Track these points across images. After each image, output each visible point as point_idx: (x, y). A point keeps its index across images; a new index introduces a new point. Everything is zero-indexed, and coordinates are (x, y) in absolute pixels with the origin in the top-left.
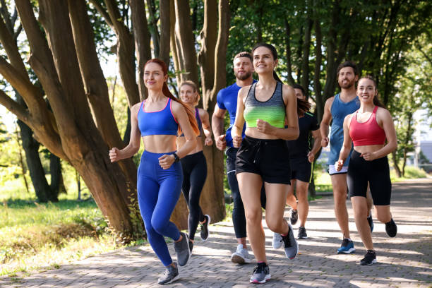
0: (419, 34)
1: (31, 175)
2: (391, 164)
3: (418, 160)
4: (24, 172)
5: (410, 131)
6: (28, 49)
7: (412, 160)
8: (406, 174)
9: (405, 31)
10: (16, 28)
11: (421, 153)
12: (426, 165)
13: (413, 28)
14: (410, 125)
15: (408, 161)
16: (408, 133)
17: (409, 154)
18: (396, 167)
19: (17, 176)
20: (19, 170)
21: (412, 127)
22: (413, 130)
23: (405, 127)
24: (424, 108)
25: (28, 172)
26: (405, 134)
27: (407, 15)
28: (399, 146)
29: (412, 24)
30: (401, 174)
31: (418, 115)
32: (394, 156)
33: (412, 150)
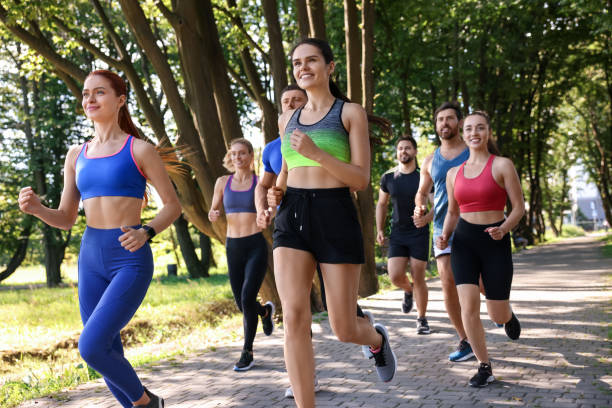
0: (569, 88)
1: (181, 250)
2: (548, 223)
3: (576, 218)
4: (175, 247)
5: (566, 189)
6: (174, 126)
7: (569, 218)
8: (564, 233)
9: (556, 86)
10: (162, 107)
11: (579, 211)
12: (584, 222)
13: (564, 83)
14: (565, 182)
15: (565, 220)
16: (563, 190)
17: (566, 212)
18: (553, 226)
19: (168, 251)
20: (170, 245)
21: (568, 184)
22: (569, 187)
23: (560, 184)
24: (579, 164)
25: (179, 247)
26: (561, 192)
27: (556, 69)
28: (554, 205)
29: (562, 79)
30: (558, 233)
31: (573, 171)
32: (550, 214)
33: (569, 207)
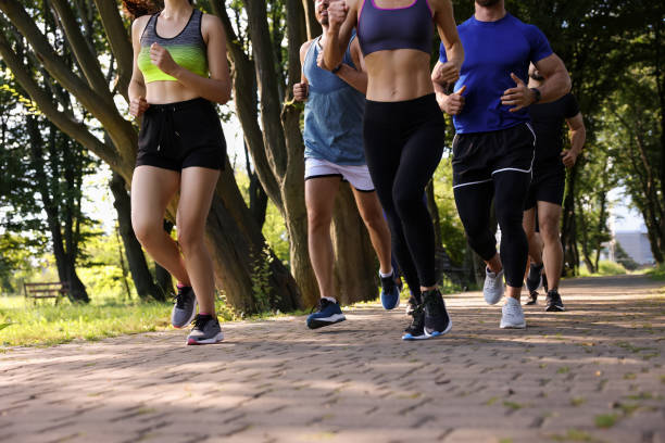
0: (611, 89)
1: (133, 278)
2: (582, 258)
3: (615, 254)
4: (125, 274)
5: (604, 215)
7: (607, 254)
8: (600, 270)
11: (617, 245)
12: (623, 259)
13: (605, 82)
14: (603, 208)
15: (602, 256)
16: (600, 217)
17: (603, 244)
18: (588, 262)
19: (116, 279)
20: (120, 273)
21: (606, 210)
22: (607, 214)
23: (597, 209)
24: (622, 186)
25: (130, 274)
26: (598, 220)
28: (590, 235)
30: (593, 269)
31: (611, 195)
32: (585, 247)
33: (607, 239)
